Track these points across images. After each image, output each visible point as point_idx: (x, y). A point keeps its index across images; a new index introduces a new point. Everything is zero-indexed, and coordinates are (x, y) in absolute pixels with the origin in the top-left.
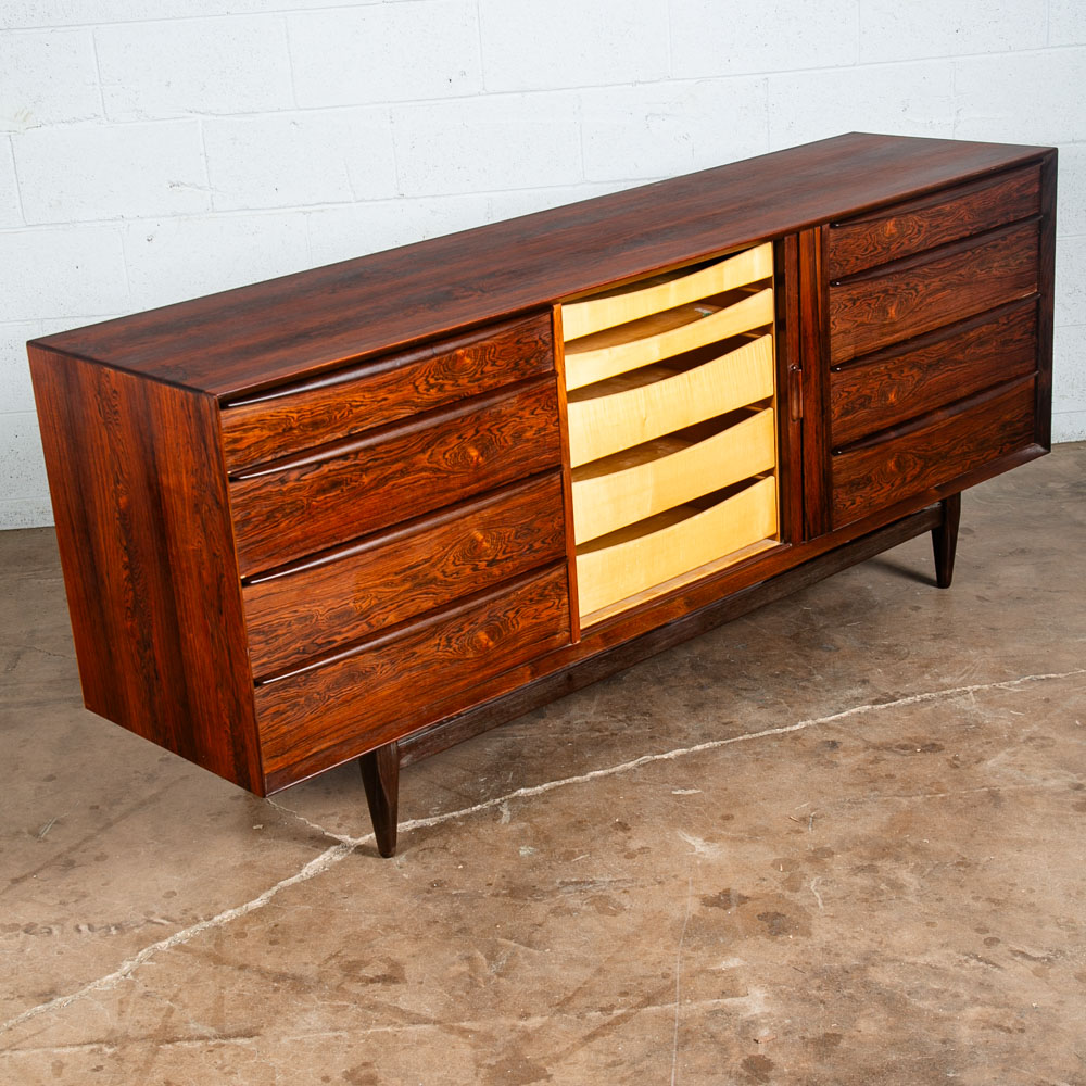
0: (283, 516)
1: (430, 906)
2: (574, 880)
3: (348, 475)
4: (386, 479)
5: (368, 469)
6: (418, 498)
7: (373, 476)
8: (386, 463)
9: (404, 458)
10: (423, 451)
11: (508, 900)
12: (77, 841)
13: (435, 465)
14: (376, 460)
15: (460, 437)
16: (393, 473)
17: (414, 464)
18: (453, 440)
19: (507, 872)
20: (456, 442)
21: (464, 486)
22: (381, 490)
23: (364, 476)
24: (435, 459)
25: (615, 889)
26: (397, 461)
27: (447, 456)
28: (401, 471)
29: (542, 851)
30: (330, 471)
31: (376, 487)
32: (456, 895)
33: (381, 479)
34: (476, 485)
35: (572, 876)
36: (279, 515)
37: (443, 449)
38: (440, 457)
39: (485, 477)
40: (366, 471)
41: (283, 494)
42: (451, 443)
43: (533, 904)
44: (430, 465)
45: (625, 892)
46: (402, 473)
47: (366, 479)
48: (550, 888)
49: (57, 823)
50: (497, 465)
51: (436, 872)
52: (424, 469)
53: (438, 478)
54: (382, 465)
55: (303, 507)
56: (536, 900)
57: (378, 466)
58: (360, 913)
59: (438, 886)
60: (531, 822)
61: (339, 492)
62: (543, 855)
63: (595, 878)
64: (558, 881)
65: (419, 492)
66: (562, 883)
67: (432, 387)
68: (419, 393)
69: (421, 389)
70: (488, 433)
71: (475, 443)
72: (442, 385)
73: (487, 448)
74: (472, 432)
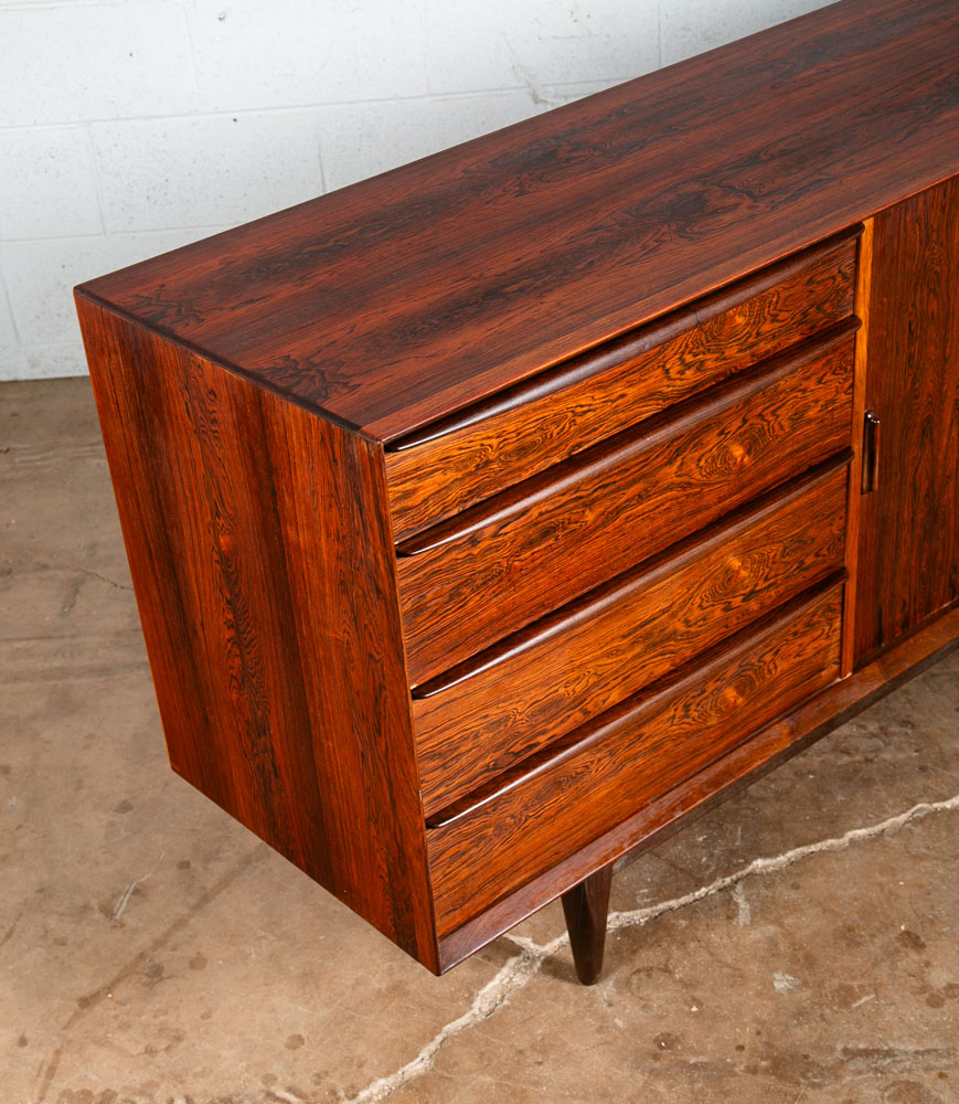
1: (661, 1087)
2: (861, 1046)
3: (567, 516)
4: (619, 510)
5: (593, 501)
6: (659, 528)
7: (599, 510)
8: (619, 489)
10: (670, 462)
11: (771, 1081)
12: (164, 929)
13: (685, 479)
14: (605, 486)
15: (720, 434)
16: (628, 500)
17: (657, 482)
18: (713, 439)
19: (762, 1023)
20: (715, 441)
21: (721, 500)
22: (610, 528)
23: (587, 512)
24: (685, 470)
26: (634, 482)
27: (702, 463)
28: (639, 496)
29: (805, 984)
30: (541, 515)
31: (604, 524)
32: (695, 1066)
33: (611, 513)
34: (738, 496)
35: (858, 1038)
36: (467, 590)
37: (697, 454)
38: (693, 466)
39: (750, 482)
40: (590, 505)
41: (472, 560)
42: (708, 443)
43: (810, 1093)
44: (678, 480)
45: (941, 1075)
46: (640, 498)
47: (590, 516)
48: (830, 1060)
49: (136, 892)
50: (768, 463)
51: (662, 1017)
52: (670, 488)
53: (688, 496)
54: (613, 492)
56: (814, 1086)
57: (608, 494)
59: (667, 1047)
60: (781, 925)
61: (551, 541)
62: (807, 993)
64: (839, 1047)
65: (661, 521)
66: (845, 1051)
67: (689, 366)
68: (670, 379)
69: (673, 373)
70: (759, 421)
71: (740, 438)
72: (702, 362)
73: (756, 441)
74: (738, 423)
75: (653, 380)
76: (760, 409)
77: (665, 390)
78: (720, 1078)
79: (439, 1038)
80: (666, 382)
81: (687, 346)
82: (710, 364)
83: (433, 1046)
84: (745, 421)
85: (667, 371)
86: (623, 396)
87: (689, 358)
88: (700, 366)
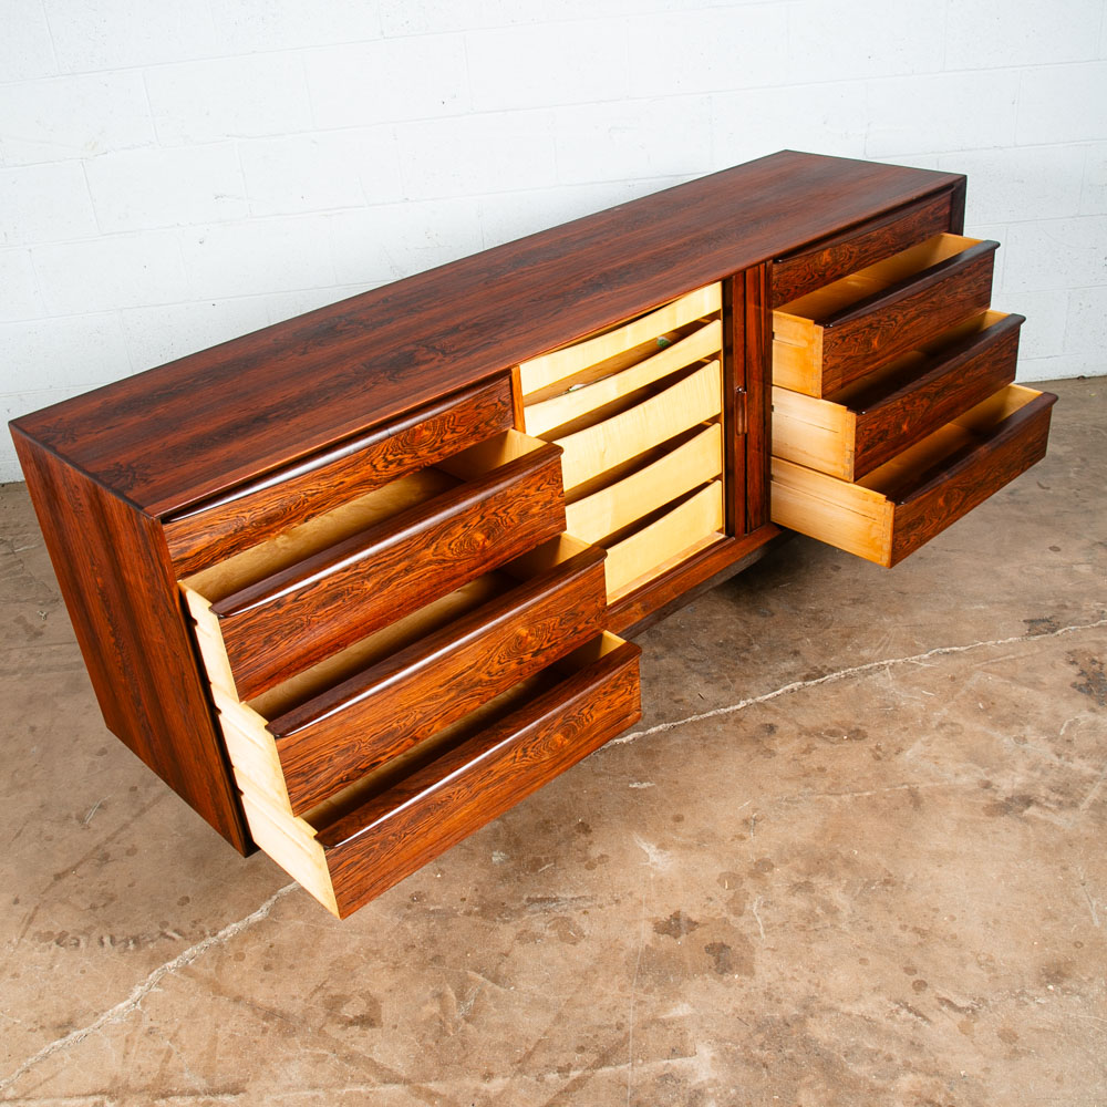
0: (282, 638)
1: (409, 925)
2: (539, 896)
3: (350, 585)
4: (391, 580)
5: (370, 575)
6: (424, 591)
7: (375, 581)
8: (388, 567)
9: (408, 557)
10: (427, 546)
11: (478, 920)
13: (440, 557)
14: (379, 564)
15: (465, 526)
16: (397, 573)
17: (419, 560)
18: (459, 530)
19: (480, 883)
20: (461, 531)
21: (470, 570)
22: (384, 592)
24: (439, 551)
25: (577, 909)
26: (400, 561)
27: (452, 546)
28: (406, 569)
29: (512, 857)
30: (329, 585)
31: (379, 590)
32: (433, 912)
33: (385, 582)
34: (483, 567)
35: (538, 891)
36: (277, 638)
37: (448, 541)
38: (446, 549)
39: (492, 557)
40: (368, 577)
41: (279, 617)
42: (456, 533)
43: (501, 926)
44: (435, 558)
45: (585, 912)
46: (406, 571)
47: (367, 585)
48: (518, 905)
50: (504, 544)
51: (418, 882)
52: (430, 563)
53: (444, 568)
54: (385, 568)
55: (302, 625)
56: (504, 922)
57: (381, 569)
58: (347, 933)
59: (418, 900)
60: (504, 821)
61: (340, 603)
62: (512, 863)
63: (558, 894)
64: (525, 897)
65: (425, 585)
66: (529, 899)
67: (391, 462)
68: (377, 471)
69: (379, 467)
70: (493, 517)
71: (480, 528)
72: (401, 460)
73: (493, 530)
74: (478, 518)
75: (363, 473)
76: (493, 509)
77: (374, 478)
78: (447, 919)
79: (275, 897)
80: (374, 473)
81: (388, 450)
82: (407, 461)
83: (269, 903)
84: (483, 518)
85: (375, 466)
86: (342, 483)
87: (390, 458)
88: (400, 463)
